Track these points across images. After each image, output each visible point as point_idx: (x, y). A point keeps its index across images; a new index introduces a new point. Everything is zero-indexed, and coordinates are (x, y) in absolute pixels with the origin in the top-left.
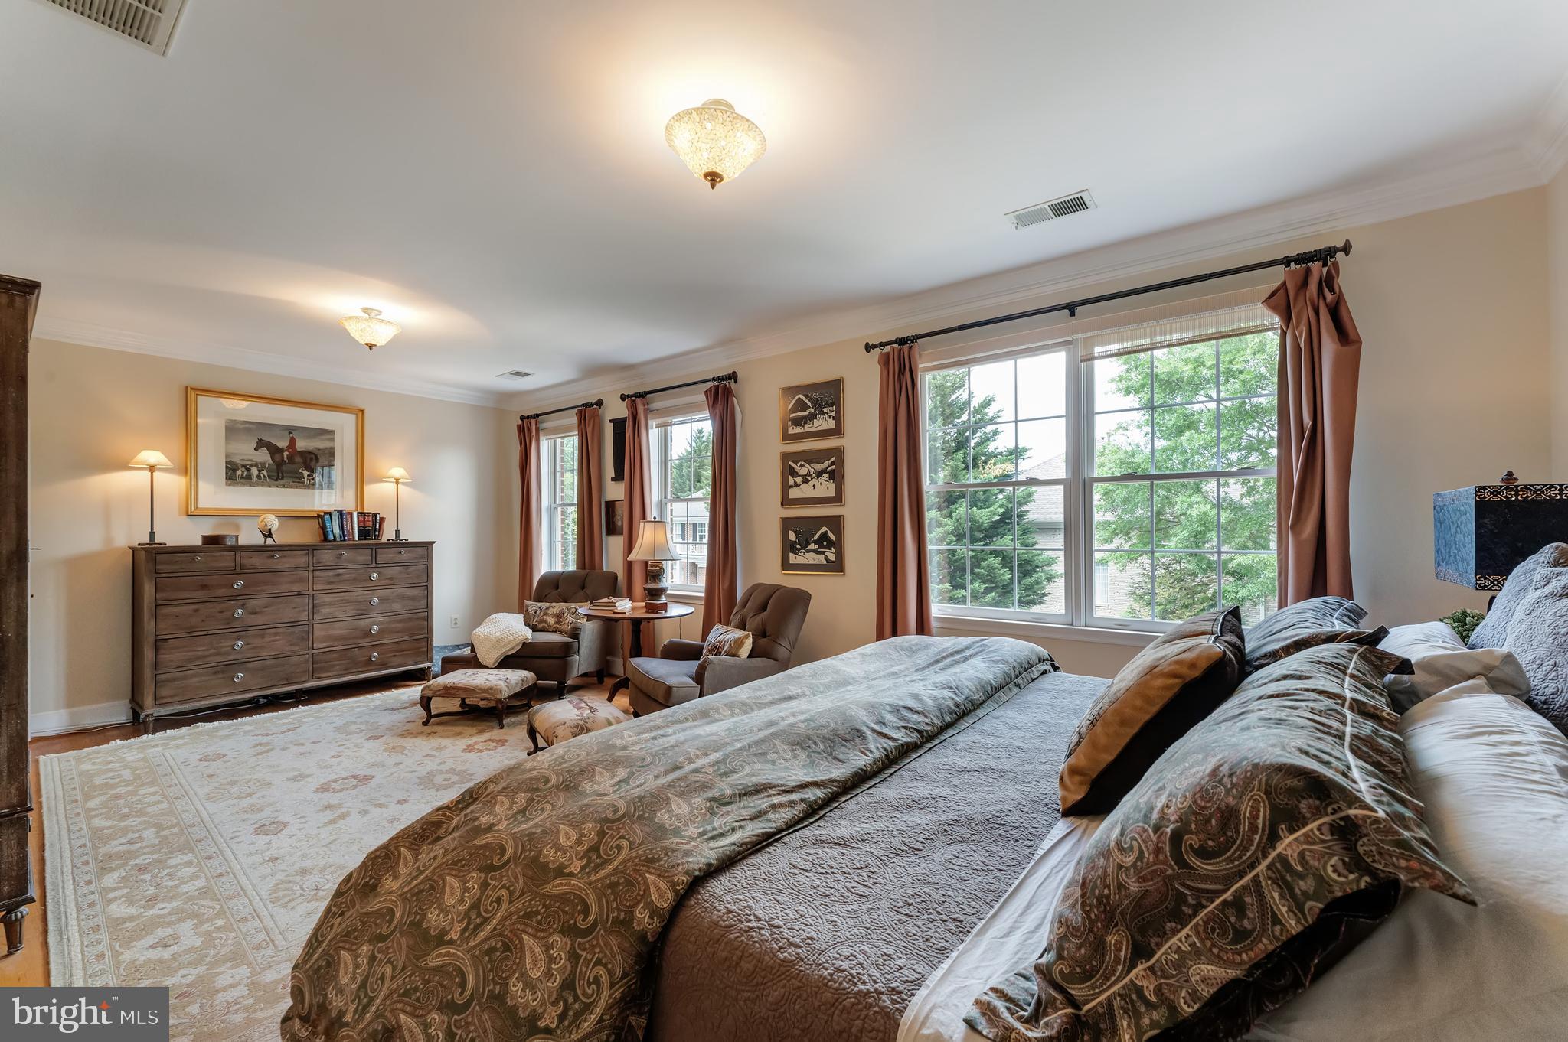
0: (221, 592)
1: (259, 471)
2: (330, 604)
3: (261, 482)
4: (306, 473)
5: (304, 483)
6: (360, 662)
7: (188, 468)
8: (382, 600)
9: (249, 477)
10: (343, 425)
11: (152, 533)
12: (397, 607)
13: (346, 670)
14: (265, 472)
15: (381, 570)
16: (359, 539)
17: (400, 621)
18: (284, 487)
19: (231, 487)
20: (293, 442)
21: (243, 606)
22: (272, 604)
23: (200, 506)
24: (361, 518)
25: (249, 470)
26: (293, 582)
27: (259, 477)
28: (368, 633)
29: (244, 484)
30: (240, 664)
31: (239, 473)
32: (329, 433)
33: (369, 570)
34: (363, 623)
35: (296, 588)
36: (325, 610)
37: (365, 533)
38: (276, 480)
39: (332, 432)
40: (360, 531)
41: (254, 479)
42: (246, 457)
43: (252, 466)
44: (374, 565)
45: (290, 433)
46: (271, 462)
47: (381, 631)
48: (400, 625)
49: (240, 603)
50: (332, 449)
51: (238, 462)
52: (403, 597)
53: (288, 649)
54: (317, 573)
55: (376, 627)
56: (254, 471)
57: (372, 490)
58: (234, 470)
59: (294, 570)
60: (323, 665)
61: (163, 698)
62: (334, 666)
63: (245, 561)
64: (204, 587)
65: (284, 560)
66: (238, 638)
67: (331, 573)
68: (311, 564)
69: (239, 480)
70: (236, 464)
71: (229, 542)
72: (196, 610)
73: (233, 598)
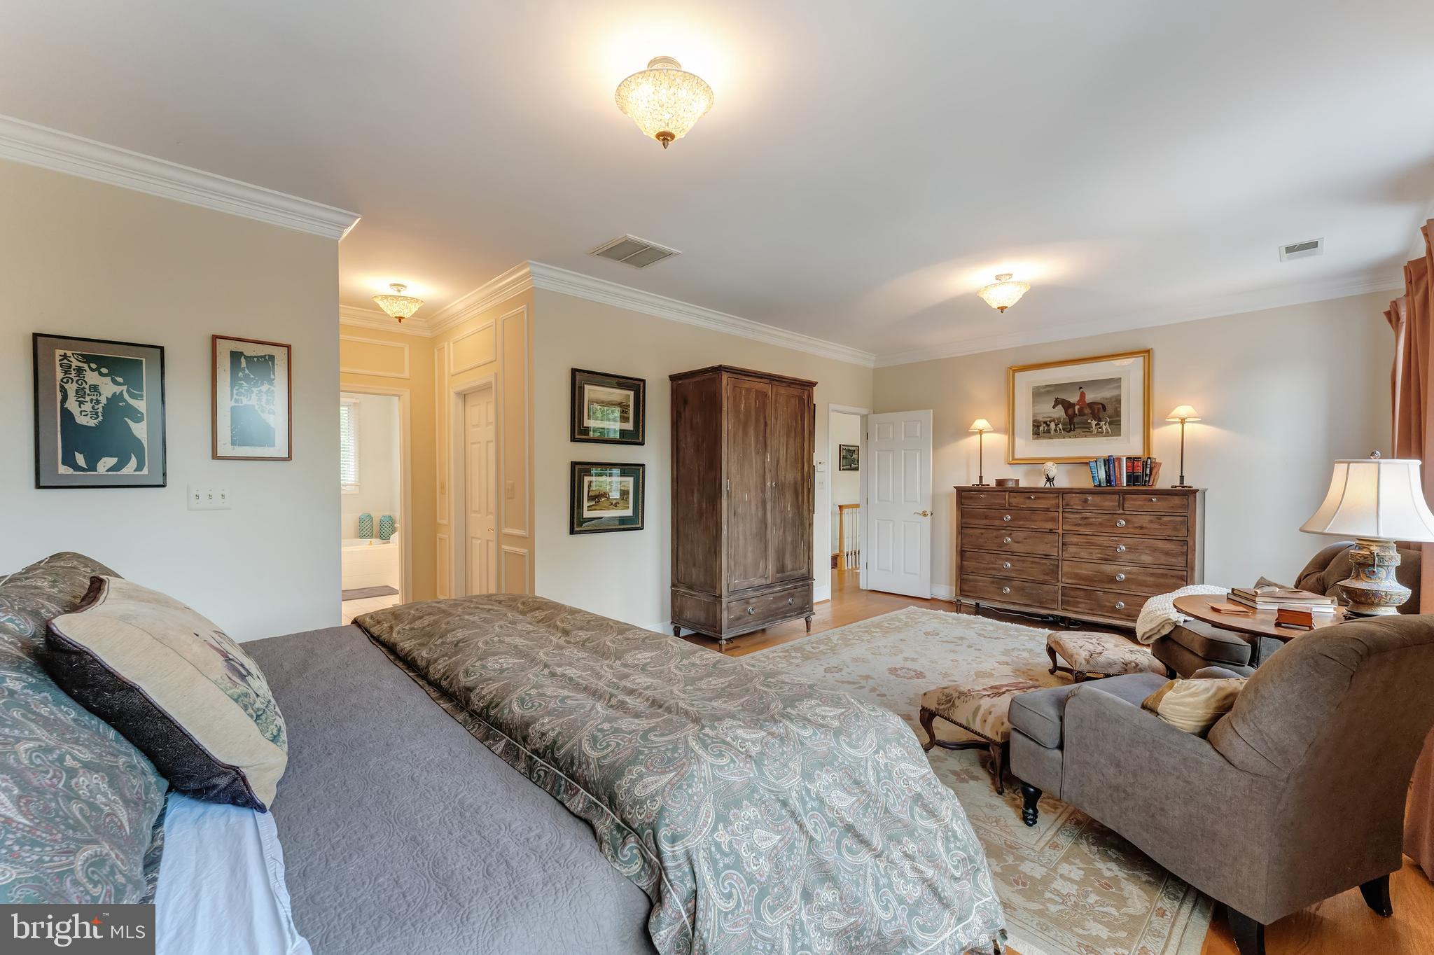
0: (997, 523)
1: (1056, 425)
2: (1076, 544)
3: (1058, 434)
4: (1094, 423)
5: (1092, 432)
6: (1105, 606)
7: (1011, 431)
8: (1130, 549)
9: (1049, 431)
10: (1129, 371)
11: (982, 477)
12: (1147, 558)
13: (1091, 610)
14: (1060, 426)
15: (1129, 517)
16: (1127, 485)
17: (1152, 574)
18: (1075, 437)
19: (1037, 440)
20: (1083, 395)
21: (1010, 535)
22: (1030, 537)
23: (1016, 457)
24: (1130, 464)
25: (1048, 425)
26: (1047, 521)
27: (1056, 430)
28: (1112, 580)
29: (1044, 438)
30: (1009, 580)
31: (1041, 428)
32: (1116, 382)
33: (1115, 516)
34: (1108, 568)
35: (1049, 526)
36: (1072, 549)
37: (1133, 479)
38: (1069, 432)
39: (1119, 380)
40: (1128, 477)
41: (1053, 432)
42: (1048, 415)
43: (1050, 422)
44: (1121, 511)
45: (1081, 388)
46: (1065, 416)
47: (1127, 580)
48: (1151, 579)
49: (1009, 532)
50: (1120, 396)
51: (1041, 419)
52: (1155, 550)
53: (1042, 578)
54: (1067, 515)
55: (1123, 576)
56: (1053, 426)
57: (1157, 434)
58: (1038, 427)
59: (1047, 510)
60: (1072, 599)
61: (964, 591)
62: (1079, 602)
63: (1013, 500)
64: (986, 517)
65: (1039, 501)
66: (1007, 560)
67: (1077, 516)
68: (1061, 505)
69: (1041, 435)
70: (1039, 422)
71: (1010, 484)
72: (982, 534)
73: (1004, 528)
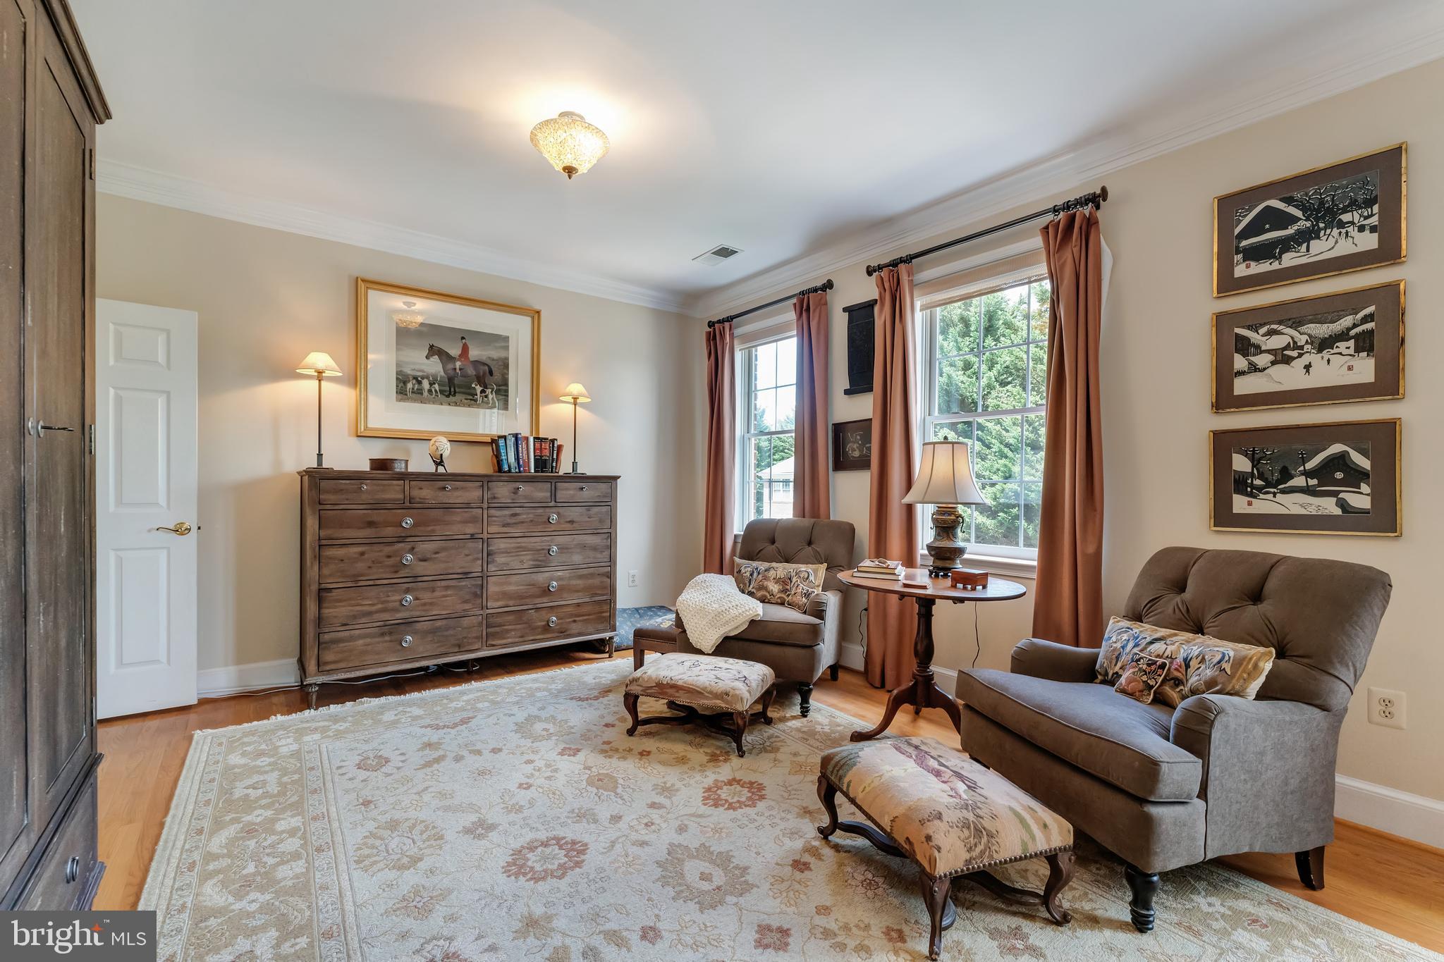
0: (389, 531)
1: (431, 384)
2: (506, 552)
3: (432, 398)
4: (479, 389)
5: (476, 400)
6: (538, 627)
7: (356, 377)
8: (562, 549)
9: (420, 392)
10: (516, 328)
11: (320, 455)
12: (577, 558)
13: (522, 637)
14: (436, 386)
15: (561, 510)
16: (535, 471)
17: (581, 577)
18: (456, 404)
19: (402, 404)
20: (465, 349)
21: (412, 550)
22: (444, 549)
23: (370, 425)
24: (538, 445)
25: (420, 383)
26: (465, 522)
27: (430, 391)
28: (546, 591)
29: (415, 401)
30: (408, 623)
31: (410, 386)
32: (501, 341)
33: (547, 510)
34: (541, 578)
35: (470, 529)
36: (500, 559)
37: (541, 464)
38: (448, 396)
39: (506, 339)
40: (536, 460)
41: (426, 394)
42: (417, 367)
43: (423, 378)
44: (553, 504)
45: (463, 338)
46: (442, 373)
47: (561, 589)
48: (580, 582)
49: (408, 546)
50: (507, 359)
51: (409, 372)
52: (584, 547)
53: (460, 607)
54: (492, 512)
55: (555, 583)
56: (426, 384)
57: (548, 411)
58: (405, 383)
59: (467, 506)
60: (497, 629)
61: (326, 663)
62: (508, 631)
63: (415, 493)
64: (371, 524)
65: (457, 493)
66: (407, 591)
67: (507, 512)
68: (486, 498)
69: (410, 394)
70: (407, 376)
71: (399, 468)
72: (362, 554)
73: (401, 539)
